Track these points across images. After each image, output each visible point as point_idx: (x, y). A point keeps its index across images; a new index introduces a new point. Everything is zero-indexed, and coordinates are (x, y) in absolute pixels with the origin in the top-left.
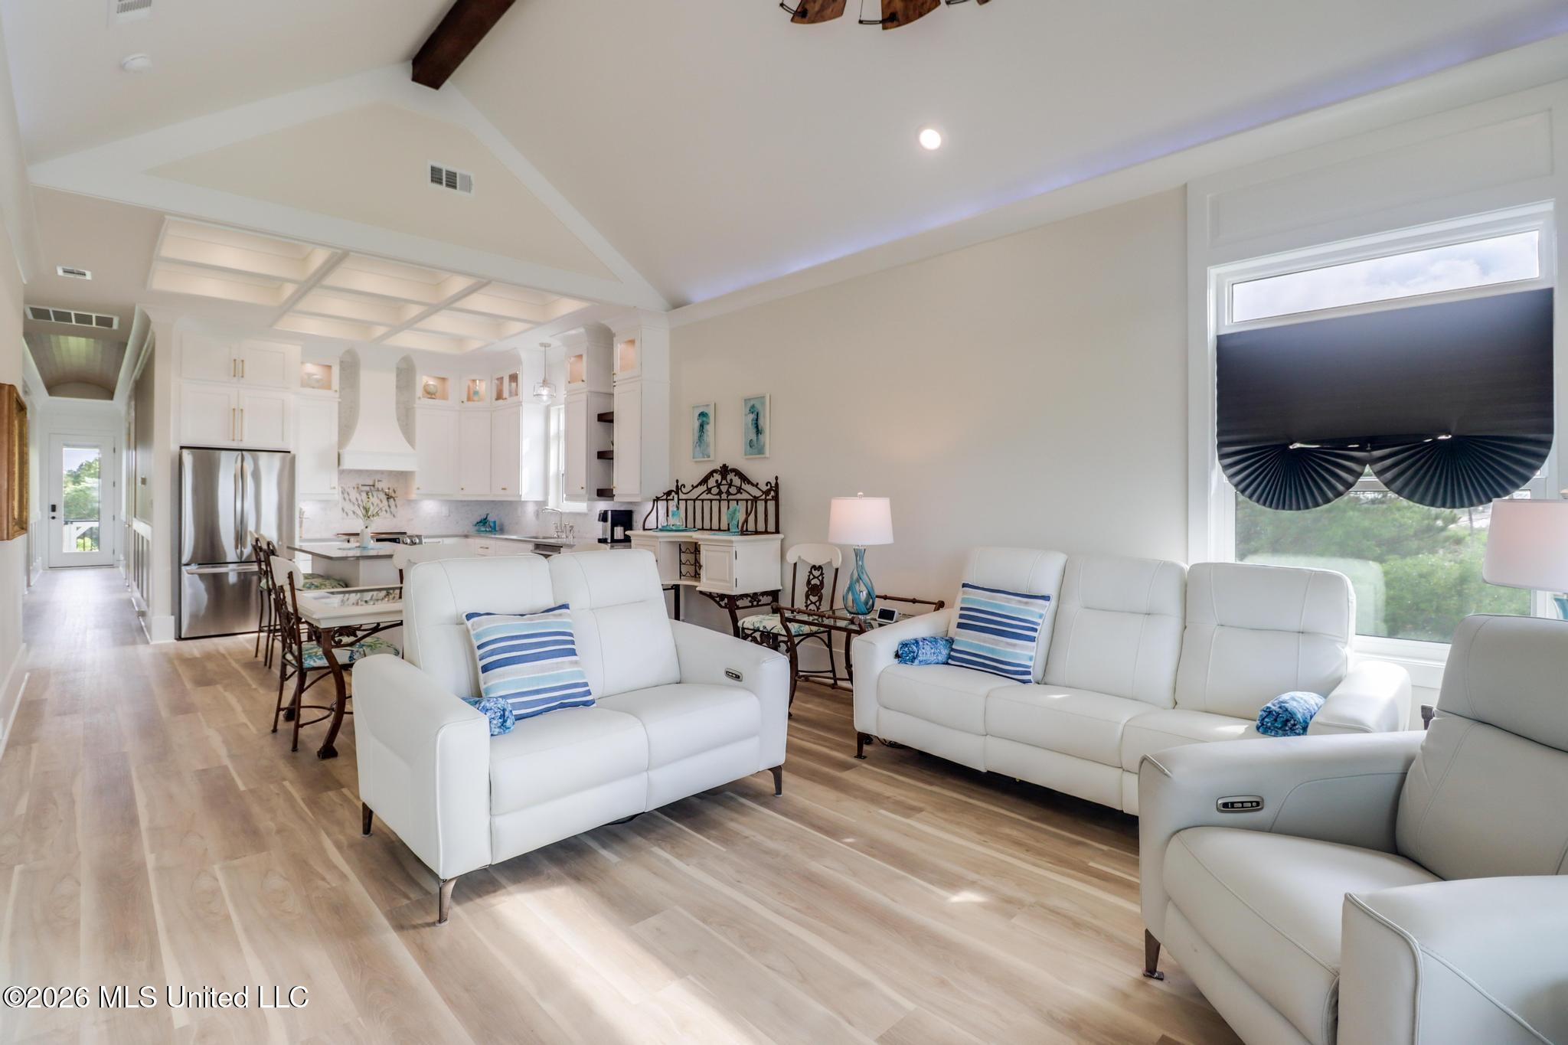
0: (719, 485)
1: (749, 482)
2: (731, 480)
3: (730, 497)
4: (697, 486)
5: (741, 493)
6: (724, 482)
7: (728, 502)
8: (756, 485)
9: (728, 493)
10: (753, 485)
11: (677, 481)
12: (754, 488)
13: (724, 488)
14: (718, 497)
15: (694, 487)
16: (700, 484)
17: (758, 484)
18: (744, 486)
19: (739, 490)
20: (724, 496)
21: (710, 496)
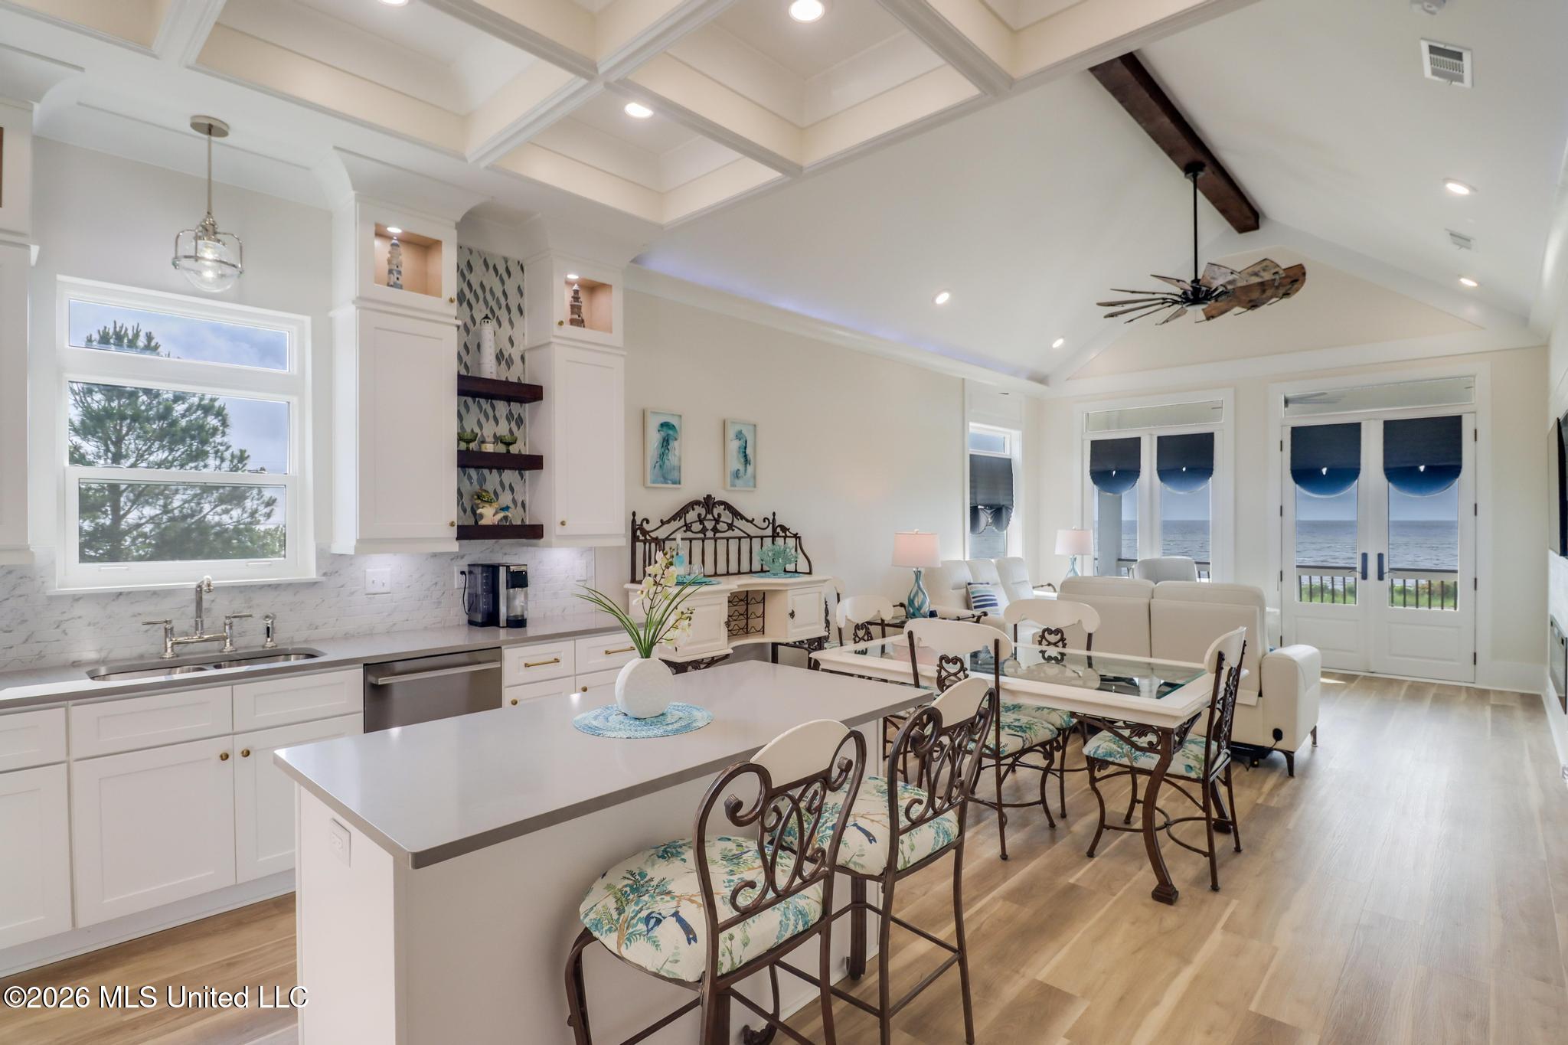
0: (701, 521)
1: (742, 517)
2: (719, 515)
3: (718, 535)
4: (668, 522)
5: (733, 530)
6: (710, 517)
7: (716, 541)
8: (752, 521)
9: (715, 530)
10: (747, 521)
11: (634, 514)
12: (749, 524)
13: (709, 525)
14: (701, 535)
15: (663, 523)
16: (674, 518)
17: (753, 520)
18: (738, 523)
19: (731, 526)
20: (710, 534)
21: (689, 535)
